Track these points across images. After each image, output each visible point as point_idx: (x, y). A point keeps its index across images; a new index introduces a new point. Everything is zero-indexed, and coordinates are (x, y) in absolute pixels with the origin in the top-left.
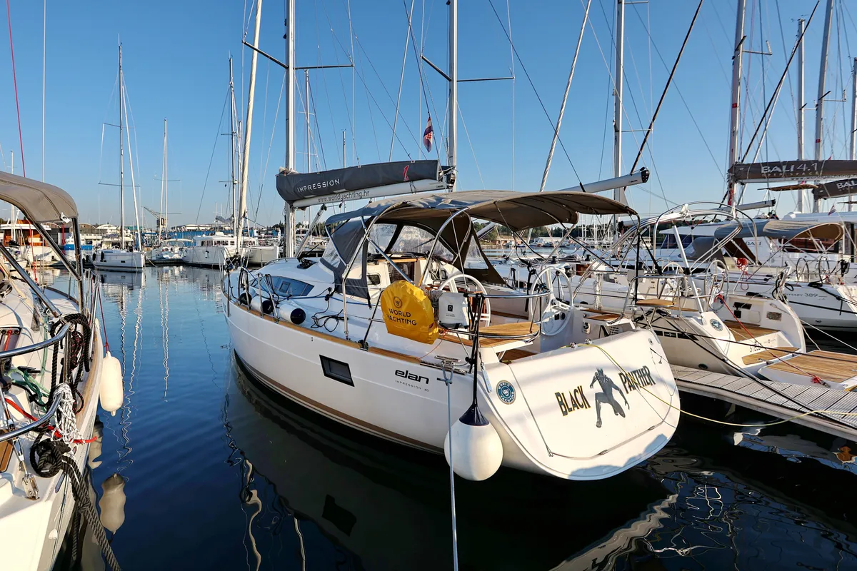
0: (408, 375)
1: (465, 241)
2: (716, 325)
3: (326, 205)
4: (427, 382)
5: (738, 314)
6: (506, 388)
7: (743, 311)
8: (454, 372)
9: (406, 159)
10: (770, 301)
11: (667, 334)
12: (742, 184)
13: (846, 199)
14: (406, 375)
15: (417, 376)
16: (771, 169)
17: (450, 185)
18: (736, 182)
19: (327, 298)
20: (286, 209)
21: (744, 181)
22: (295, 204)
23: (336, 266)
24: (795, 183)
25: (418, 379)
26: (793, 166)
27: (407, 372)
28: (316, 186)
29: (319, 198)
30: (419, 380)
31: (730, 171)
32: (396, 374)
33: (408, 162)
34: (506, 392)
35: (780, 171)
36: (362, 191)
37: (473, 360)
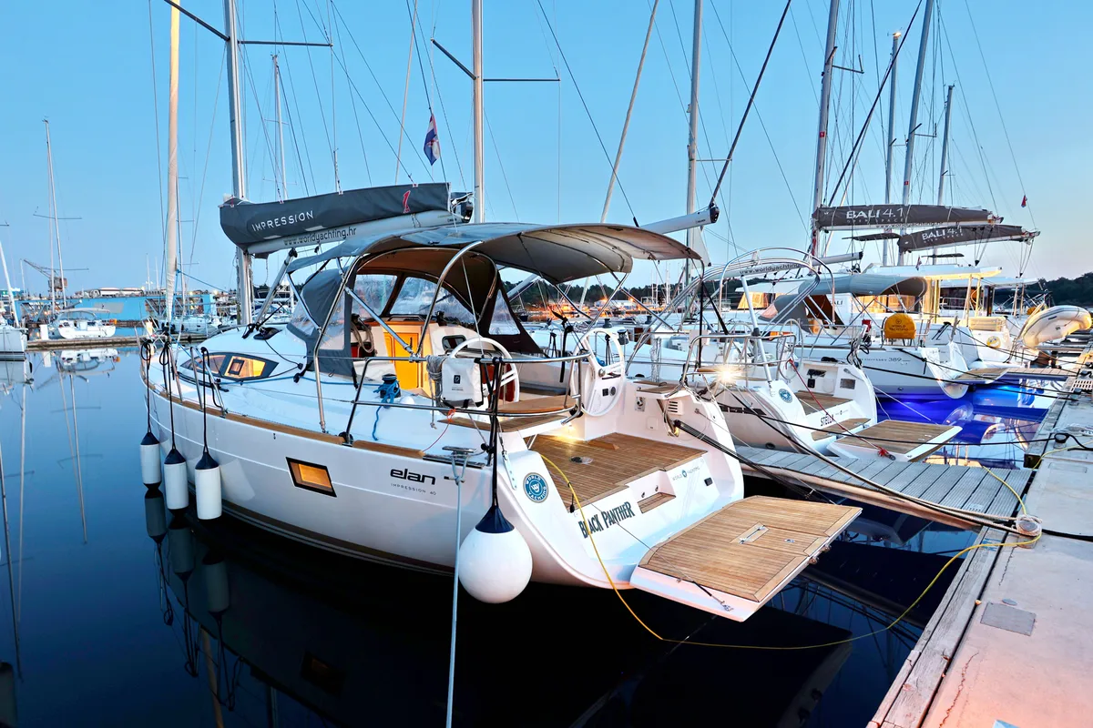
0: (408, 475)
1: (489, 296)
2: (786, 395)
3: (297, 249)
4: (433, 483)
5: (811, 383)
6: (535, 483)
7: (818, 379)
8: (467, 466)
9: (407, 182)
10: (844, 366)
11: (733, 410)
12: (827, 232)
13: (930, 252)
14: (404, 475)
15: (419, 476)
16: (856, 214)
17: (466, 218)
18: (820, 229)
19: (297, 378)
20: (238, 257)
21: (828, 228)
22: (251, 250)
23: (310, 333)
24: (881, 231)
25: (420, 479)
26: (878, 211)
27: (406, 470)
28: (280, 222)
29: (286, 239)
30: (423, 481)
31: (814, 216)
32: (392, 475)
33: (409, 186)
34: (536, 487)
35: (866, 216)
36: (347, 229)
37: (490, 449)
